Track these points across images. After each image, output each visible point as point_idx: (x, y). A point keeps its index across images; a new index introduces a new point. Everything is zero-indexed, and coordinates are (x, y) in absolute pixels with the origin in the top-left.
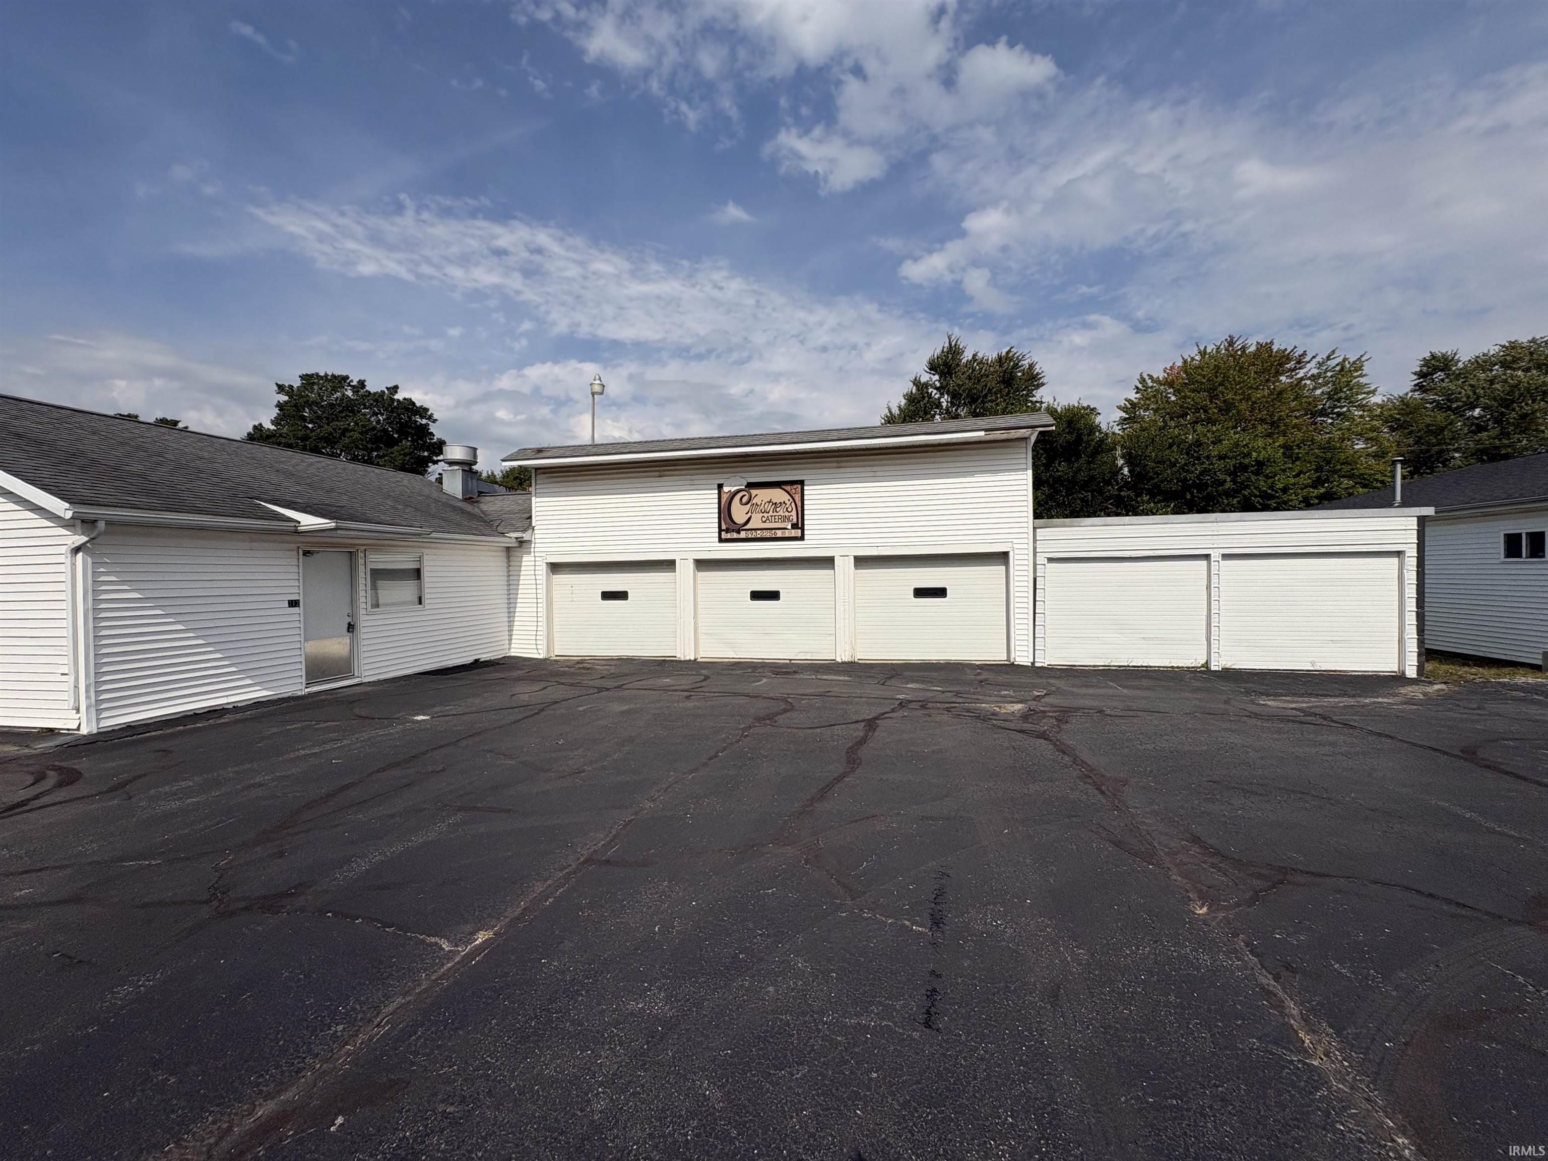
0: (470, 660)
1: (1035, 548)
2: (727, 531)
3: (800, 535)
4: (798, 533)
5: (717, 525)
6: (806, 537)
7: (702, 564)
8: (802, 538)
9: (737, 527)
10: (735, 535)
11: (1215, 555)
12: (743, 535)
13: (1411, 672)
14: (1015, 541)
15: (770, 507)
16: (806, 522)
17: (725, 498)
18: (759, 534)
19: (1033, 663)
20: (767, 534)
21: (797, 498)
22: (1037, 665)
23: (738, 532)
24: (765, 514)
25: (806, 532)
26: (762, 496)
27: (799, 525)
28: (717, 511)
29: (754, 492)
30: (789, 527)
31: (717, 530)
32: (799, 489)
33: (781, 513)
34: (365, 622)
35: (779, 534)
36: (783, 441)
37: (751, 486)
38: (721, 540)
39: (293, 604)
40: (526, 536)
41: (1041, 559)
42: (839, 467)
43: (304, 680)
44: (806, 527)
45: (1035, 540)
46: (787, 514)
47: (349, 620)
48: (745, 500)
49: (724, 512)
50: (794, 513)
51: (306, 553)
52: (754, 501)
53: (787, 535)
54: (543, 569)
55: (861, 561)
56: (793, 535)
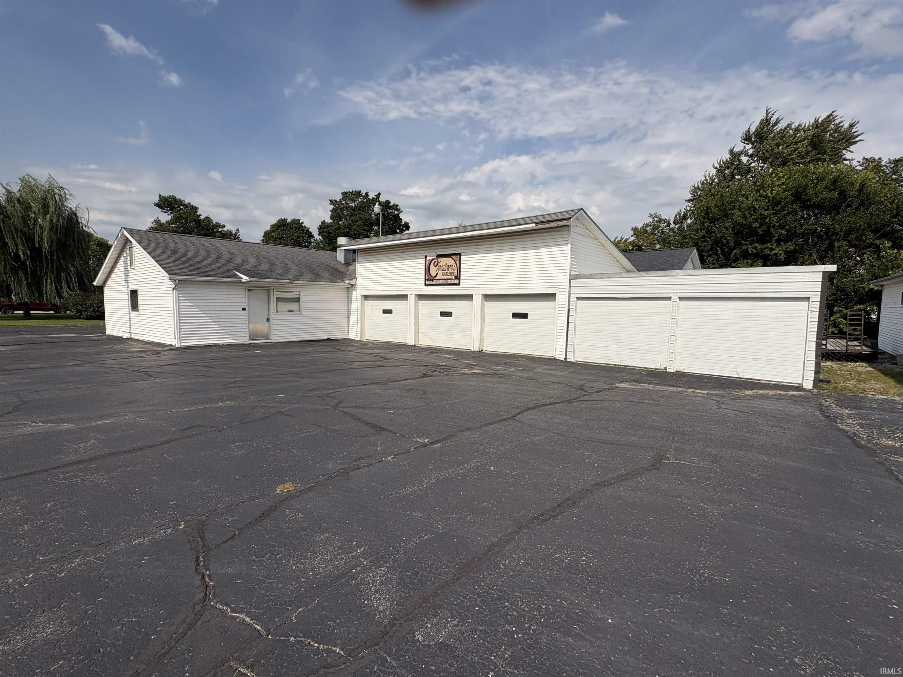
0: (326, 338)
1: (570, 292)
2: (428, 280)
3: (458, 282)
4: (457, 281)
5: (424, 277)
6: (461, 284)
7: (421, 297)
8: (459, 284)
9: (432, 278)
10: (431, 283)
11: (675, 297)
12: (434, 282)
13: (808, 385)
14: (559, 287)
15: (446, 268)
16: (461, 276)
17: (428, 262)
18: (441, 282)
19: (565, 359)
20: (444, 282)
21: (458, 262)
22: (568, 360)
23: (433, 281)
24: (444, 272)
25: (461, 281)
26: (443, 261)
27: (458, 278)
28: (424, 270)
29: (440, 260)
30: (454, 278)
31: (424, 280)
32: (458, 258)
33: (450, 271)
34: (273, 317)
35: (449, 282)
36: (447, 233)
37: (439, 256)
38: (426, 285)
39: (244, 309)
40: (352, 282)
41: (573, 298)
42: (476, 246)
43: (248, 338)
44: (461, 278)
45: (570, 287)
46: (453, 271)
47: (267, 317)
48: (436, 264)
49: (427, 270)
50: (456, 271)
51: (249, 290)
52: (440, 264)
53: (453, 283)
54: (359, 298)
55: (487, 297)
56: (455, 282)
